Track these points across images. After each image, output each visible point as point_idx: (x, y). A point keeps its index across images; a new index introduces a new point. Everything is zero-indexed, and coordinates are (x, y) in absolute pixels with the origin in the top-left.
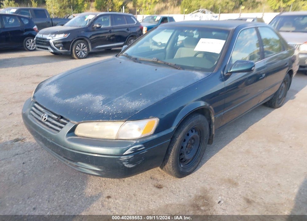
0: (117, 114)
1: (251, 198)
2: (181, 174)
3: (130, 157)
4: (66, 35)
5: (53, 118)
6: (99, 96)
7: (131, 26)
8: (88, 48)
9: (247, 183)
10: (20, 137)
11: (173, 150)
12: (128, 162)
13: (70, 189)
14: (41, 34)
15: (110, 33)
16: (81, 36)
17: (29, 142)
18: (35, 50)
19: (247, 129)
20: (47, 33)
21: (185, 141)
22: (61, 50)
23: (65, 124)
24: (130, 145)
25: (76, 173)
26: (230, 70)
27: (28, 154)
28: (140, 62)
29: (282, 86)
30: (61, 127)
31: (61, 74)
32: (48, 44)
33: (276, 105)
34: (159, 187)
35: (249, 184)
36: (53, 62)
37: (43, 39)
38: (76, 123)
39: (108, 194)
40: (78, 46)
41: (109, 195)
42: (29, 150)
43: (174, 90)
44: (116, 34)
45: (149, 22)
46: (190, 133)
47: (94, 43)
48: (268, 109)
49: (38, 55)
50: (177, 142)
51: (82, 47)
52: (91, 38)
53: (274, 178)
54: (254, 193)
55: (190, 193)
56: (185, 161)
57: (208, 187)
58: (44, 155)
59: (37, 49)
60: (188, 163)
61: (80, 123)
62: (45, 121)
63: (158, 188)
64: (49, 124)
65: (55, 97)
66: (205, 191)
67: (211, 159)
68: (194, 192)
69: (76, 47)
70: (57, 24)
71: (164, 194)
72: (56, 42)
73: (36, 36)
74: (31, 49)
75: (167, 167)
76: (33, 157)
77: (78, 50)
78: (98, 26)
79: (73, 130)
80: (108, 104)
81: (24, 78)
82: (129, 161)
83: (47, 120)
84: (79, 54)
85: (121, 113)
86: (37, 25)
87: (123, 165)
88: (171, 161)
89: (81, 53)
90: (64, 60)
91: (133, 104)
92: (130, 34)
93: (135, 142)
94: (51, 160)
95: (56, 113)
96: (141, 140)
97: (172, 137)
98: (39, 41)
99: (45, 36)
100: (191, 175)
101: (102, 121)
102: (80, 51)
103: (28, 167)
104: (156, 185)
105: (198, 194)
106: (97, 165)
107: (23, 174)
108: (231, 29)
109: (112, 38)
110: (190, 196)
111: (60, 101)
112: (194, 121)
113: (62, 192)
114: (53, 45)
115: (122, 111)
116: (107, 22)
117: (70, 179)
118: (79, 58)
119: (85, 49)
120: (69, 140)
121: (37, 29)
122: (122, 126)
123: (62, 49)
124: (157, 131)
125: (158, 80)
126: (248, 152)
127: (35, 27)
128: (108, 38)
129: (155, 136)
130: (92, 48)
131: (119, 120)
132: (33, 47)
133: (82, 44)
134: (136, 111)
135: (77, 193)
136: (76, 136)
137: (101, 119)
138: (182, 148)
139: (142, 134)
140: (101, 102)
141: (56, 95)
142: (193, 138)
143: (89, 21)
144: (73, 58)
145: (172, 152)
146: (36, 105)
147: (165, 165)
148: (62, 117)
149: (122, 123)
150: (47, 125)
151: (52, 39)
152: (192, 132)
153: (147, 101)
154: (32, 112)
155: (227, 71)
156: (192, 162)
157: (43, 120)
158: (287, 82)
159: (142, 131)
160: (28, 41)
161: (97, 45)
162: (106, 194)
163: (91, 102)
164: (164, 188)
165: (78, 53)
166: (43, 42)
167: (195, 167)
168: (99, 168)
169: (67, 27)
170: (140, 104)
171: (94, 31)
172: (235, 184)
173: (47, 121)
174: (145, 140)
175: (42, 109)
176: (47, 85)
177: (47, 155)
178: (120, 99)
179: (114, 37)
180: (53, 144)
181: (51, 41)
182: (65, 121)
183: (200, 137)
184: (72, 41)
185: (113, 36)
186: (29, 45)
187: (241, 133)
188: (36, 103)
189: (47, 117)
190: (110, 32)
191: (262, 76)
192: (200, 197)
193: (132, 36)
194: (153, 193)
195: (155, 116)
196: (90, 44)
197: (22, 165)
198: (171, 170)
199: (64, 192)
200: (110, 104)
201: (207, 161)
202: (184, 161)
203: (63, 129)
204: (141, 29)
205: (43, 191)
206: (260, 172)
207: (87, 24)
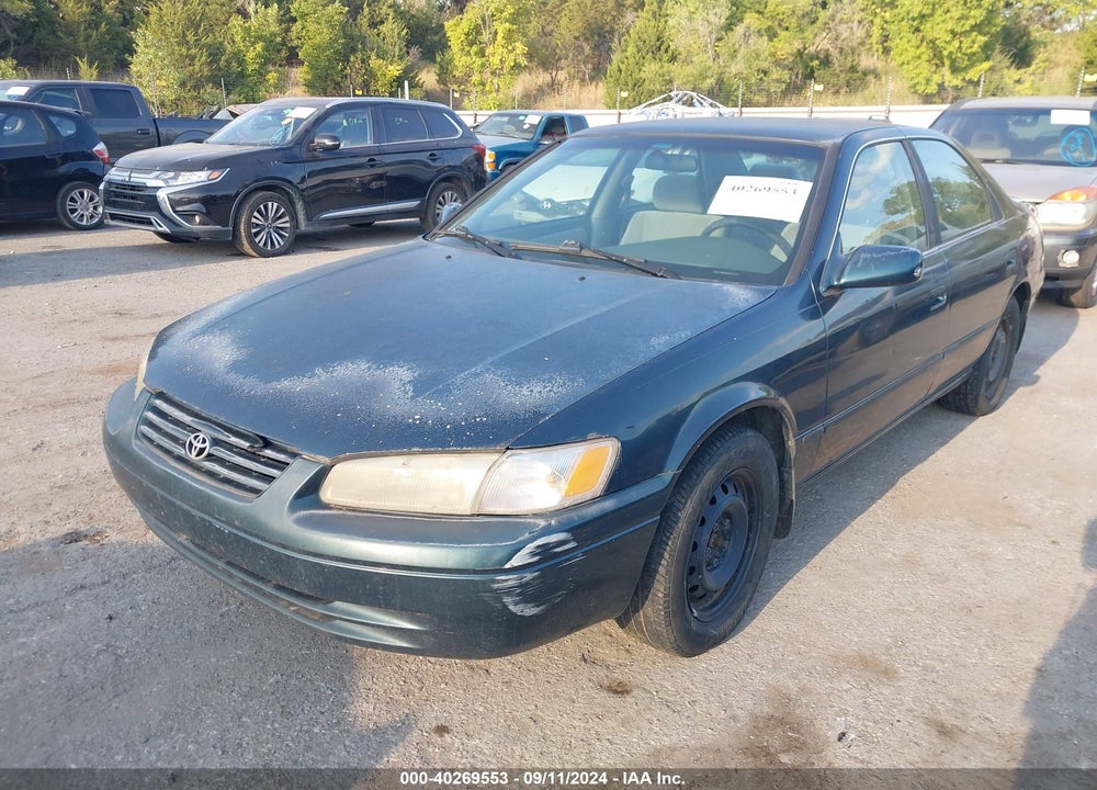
0: (472, 426)
1: (949, 720)
2: (695, 641)
3: (529, 576)
4: (216, 174)
5: (230, 447)
6: (396, 368)
7: (442, 144)
8: (294, 219)
9: (925, 668)
10: (83, 528)
11: (666, 556)
12: (518, 595)
13: (294, 707)
14: (123, 169)
15: (372, 166)
16: (267, 178)
17: (121, 544)
18: (100, 226)
19: (892, 484)
20: (147, 168)
21: (703, 522)
22: (196, 226)
23: (281, 466)
24: (527, 535)
25: (308, 648)
26: (839, 280)
27: (124, 586)
28: (517, 254)
29: (997, 339)
30: (269, 479)
31: (239, 298)
32: (152, 204)
33: (982, 403)
34: (620, 690)
35: (933, 670)
36: (171, 268)
37: (133, 187)
38: (325, 460)
39: (436, 718)
40: (259, 212)
41: (442, 722)
42: (125, 570)
43: (661, 343)
44: (391, 171)
45: (503, 134)
46: (719, 494)
47: (315, 202)
48: (953, 419)
49: (112, 244)
50: (680, 525)
51: (271, 215)
52: (304, 186)
53: (1016, 647)
54: (956, 701)
55: (731, 706)
56: (705, 595)
57: (791, 686)
58: (183, 588)
59: (110, 222)
60: (711, 602)
61: (339, 462)
62: (202, 460)
63: (616, 692)
64: (217, 468)
65: (232, 375)
66: (785, 700)
67: (785, 590)
68: (745, 706)
69: (251, 216)
70: (176, 137)
71: (639, 713)
72: (177, 197)
73: (107, 178)
74: (84, 223)
75: (645, 617)
76: (140, 597)
77: (257, 225)
78: (328, 142)
79: (312, 488)
80: (435, 392)
81: (70, 322)
82: (526, 594)
83: (209, 455)
84: (261, 239)
85: (484, 424)
86: (107, 140)
87: (505, 607)
88: (660, 595)
89: (269, 234)
90: (209, 262)
91: (525, 391)
92: (439, 173)
93: (542, 523)
94: (209, 605)
95: (241, 427)
96: (565, 516)
97: (665, 508)
98: (117, 195)
99: (138, 178)
100: (723, 646)
101: (422, 453)
102: (267, 230)
103: (129, 632)
104: (606, 683)
105: (762, 712)
106: (407, 610)
107: (115, 657)
108: (828, 143)
109: (374, 185)
110: (734, 718)
111: (251, 385)
112: (732, 453)
113: (266, 717)
114: (167, 208)
115: (487, 416)
116: (360, 132)
117: (289, 671)
118: (264, 254)
119: (285, 223)
120: (301, 522)
121: (106, 155)
122: (493, 469)
123: (200, 224)
124: (615, 485)
125: (597, 312)
126: (910, 562)
127: (101, 147)
128: (362, 184)
129: (609, 504)
130: (309, 218)
131: (482, 445)
132: (92, 217)
133: (273, 206)
134: (538, 415)
135: (322, 719)
136: (327, 507)
137: (417, 446)
138: (695, 546)
139: (567, 495)
140: (410, 388)
141: (235, 366)
142: (726, 515)
143: (294, 130)
144: (243, 255)
145: (664, 562)
146: (158, 403)
147: (637, 610)
148: (267, 444)
149: (494, 457)
150: (211, 474)
151: (167, 188)
152: (725, 491)
153: (573, 380)
154: (145, 429)
155: (829, 280)
156: (727, 597)
157: (193, 456)
158: (1012, 326)
159: (564, 486)
160: (73, 194)
161: (328, 211)
162: (431, 717)
163: (373, 389)
164: (635, 693)
165: (257, 234)
166: (133, 198)
167: (736, 615)
168: (412, 620)
169: (216, 145)
170: (551, 391)
171: (315, 159)
172: (887, 674)
173: (210, 457)
174: (574, 515)
175: (187, 419)
176: (195, 335)
177: (194, 588)
178: (477, 375)
179: (384, 183)
180: (238, 539)
181: (162, 195)
182: (281, 457)
183: (751, 511)
184: (236, 196)
185: (379, 177)
186: (76, 210)
187: (873, 500)
188: (161, 396)
189: (207, 444)
190: (372, 163)
191: (940, 301)
192: (769, 719)
193: (447, 179)
194: (599, 710)
195: (605, 432)
196: (299, 206)
197: (104, 623)
198: (662, 629)
199: (274, 715)
200: (440, 392)
201: (771, 596)
202: (701, 598)
203: (275, 484)
204: (480, 157)
205: (197, 714)
206: (965, 630)
207: (289, 137)
